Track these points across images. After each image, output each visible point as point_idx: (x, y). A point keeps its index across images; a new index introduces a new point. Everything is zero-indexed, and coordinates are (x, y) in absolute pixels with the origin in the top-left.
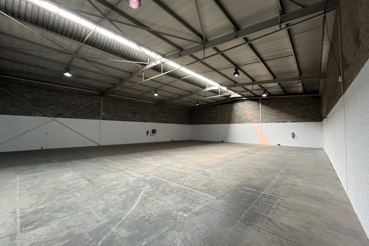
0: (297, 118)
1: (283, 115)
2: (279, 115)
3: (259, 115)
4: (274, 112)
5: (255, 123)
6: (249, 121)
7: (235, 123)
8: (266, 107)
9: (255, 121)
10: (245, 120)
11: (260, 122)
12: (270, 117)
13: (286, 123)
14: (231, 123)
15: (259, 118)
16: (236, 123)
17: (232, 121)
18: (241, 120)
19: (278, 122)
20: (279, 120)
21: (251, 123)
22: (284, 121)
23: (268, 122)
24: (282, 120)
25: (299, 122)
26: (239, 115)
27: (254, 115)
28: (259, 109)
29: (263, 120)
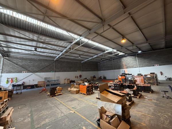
0: (162, 63)
1: (152, 62)
3: (137, 63)
8: (141, 58)
10: (129, 66)
11: (138, 67)
12: (144, 64)
13: (155, 66)
15: (137, 65)
18: (126, 67)
19: (150, 66)
21: (133, 68)
23: (143, 67)
26: (125, 64)
27: (134, 63)
28: (136, 60)
29: (139, 65)
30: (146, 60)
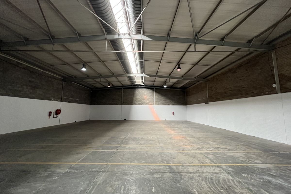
0: (175, 103)
1: (168, 100)
2: (166, 100)
3: (154, 99)
4: (163, 98)
5: (151, 105)
6: (147, 104)
7: (135, 104)
8: (158, 94)
9: (151, 104)
10: (144, 102)
11: (154, 105)
12: (161, 101)
13: (169, 106)
14: (132, 105)
15: (154, 102)
16: (137, 105)
17: (133, 103)
18: (141, 102)
19: (165, 105)
20: (165, 104)
21: (148, 105)
22: (168, 104)
23: (159, 105)
24: (167, 104)
25: (176, 105)
26: (139, 98)
27: (150, 99)
28: (154, 95)
29: (156, 103)
30: (163, 97)
